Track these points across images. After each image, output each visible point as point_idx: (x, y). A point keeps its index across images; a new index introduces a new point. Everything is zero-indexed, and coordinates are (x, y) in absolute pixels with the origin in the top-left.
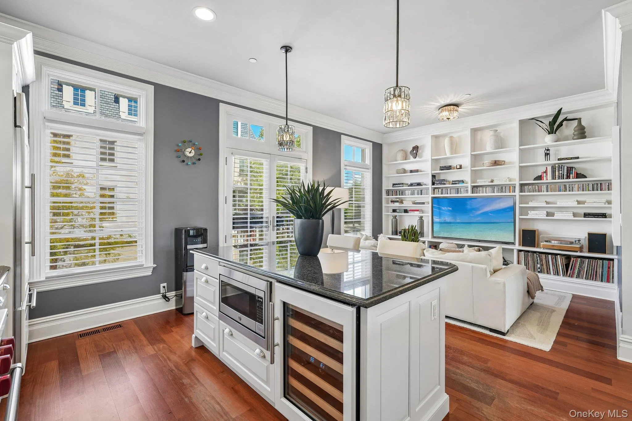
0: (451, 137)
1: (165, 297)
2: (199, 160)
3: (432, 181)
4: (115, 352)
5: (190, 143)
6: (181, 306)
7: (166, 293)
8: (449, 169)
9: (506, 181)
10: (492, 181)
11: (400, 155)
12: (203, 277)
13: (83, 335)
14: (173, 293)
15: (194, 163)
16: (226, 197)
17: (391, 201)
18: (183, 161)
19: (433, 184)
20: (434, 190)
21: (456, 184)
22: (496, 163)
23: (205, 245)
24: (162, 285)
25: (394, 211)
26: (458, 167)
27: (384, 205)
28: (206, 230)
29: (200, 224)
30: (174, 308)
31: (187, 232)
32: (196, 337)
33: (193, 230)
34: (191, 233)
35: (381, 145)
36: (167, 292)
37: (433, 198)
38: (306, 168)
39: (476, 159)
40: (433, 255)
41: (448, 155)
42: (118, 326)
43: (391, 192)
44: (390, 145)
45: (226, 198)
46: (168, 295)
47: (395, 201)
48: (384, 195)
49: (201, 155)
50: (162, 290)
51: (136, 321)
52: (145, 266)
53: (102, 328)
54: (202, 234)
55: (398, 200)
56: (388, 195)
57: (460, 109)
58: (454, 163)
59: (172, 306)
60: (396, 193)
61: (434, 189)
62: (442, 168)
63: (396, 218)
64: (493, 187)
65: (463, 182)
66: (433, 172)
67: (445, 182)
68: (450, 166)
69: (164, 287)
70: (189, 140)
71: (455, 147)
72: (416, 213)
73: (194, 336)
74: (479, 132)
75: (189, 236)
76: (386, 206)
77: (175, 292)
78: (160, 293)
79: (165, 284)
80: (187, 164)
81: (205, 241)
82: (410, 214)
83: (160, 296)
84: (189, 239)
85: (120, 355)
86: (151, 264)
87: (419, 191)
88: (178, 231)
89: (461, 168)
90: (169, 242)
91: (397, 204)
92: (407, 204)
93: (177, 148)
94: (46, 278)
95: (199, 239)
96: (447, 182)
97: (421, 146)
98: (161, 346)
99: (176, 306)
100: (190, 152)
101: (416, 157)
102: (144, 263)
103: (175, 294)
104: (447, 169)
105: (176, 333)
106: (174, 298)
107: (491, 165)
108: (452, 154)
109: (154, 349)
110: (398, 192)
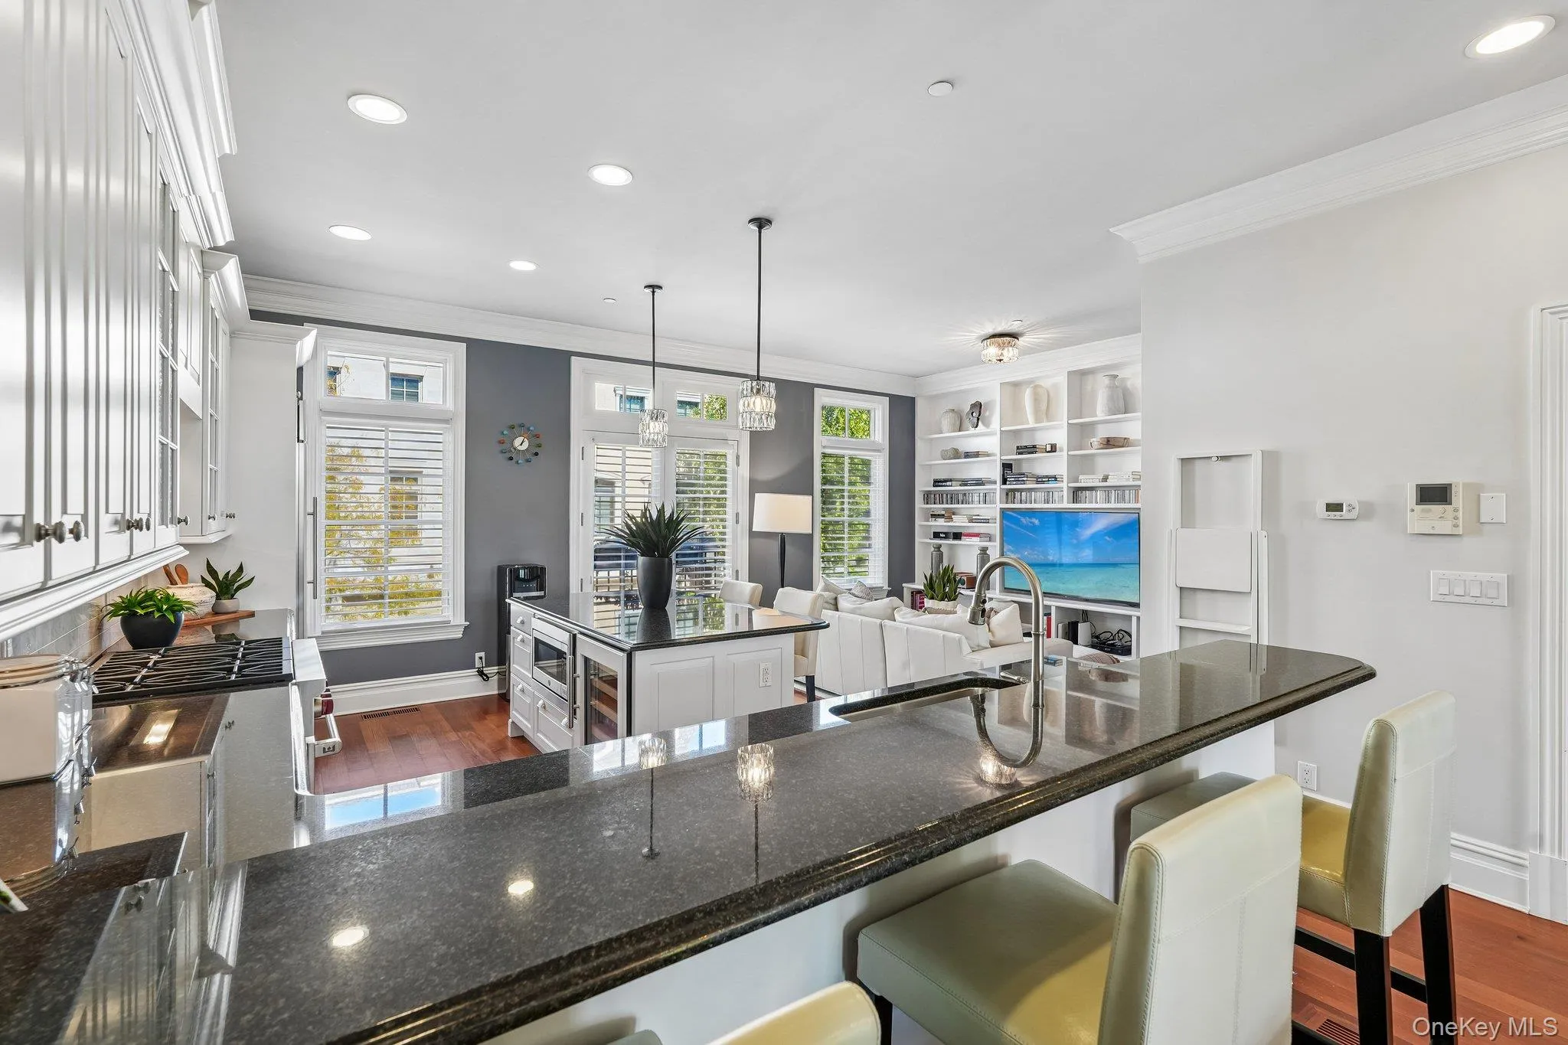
0: (1036, 387)
1: (481, 673)
2: (536, 454)
3: (1003, 475)
4: (407, 735)
5: (519, 428)
6: (505, 691)
7: (483, 667)
8: (1032, 453)
9: (1128, 480)
10: (1105, 479)
11: (946, 422)
12: (519, 635)
13: (367, 716)
14: (495, 669)
15: (528, 461)
16: (582, 514)
17: (932, 515)
18: (511, 459)
19: (1004, 481)
20: (1007, 494)
21: (1043, 482)
22: (1109, 443)
23: (542, 593)
24: (478, 655)
25: (936, 535)
26: (1049, 449)
27: (919, 522)
28: (543, 569)
29: (536, 559)
30: (496, 692)
31: (514, 572)
32: (513, 722)
33: (524, 568)
34: (522, 573)
35: (911, 402)
36: (486, 667)
37: (1003, 511)
38: (738, 457)
39: (1080, 432)
40: (903, 618)
41: (1031, 424)
42: (415, 709)
43: (933, 496)
44: (934, 398)
45: (582, 516)
46: (487, 671)
47: (939, 515)
48: (919, 503)
49: (539, 446)
50: (478, 664)
51: (438, 705)
52: (452, 623)
53: (392, 710)
54: (538, 577)
55: (943, 512)
56: (927, 503)
57: (1022, 342)
58: (1043, 439)
59: (492, 689)
60: (940, 498)
61: (1008, 492)
62: (1021, 450)
63: (939, 551)
64: (1108, 489)
65: (1055, 478)
66: (1003, 458)
67: (1025, 479)
68: (1034, 447)
69: (481, 658)
70: (520, 423)
71: (1044, 409)
72: (975, 541)
73: (510, 720)
74: (1090, 377)
75: (518, 578)
76: (921, 526)
77: (497, 668)
78: (473, 667)
79: (482, 654)
80: (517, 462)
81: (542, 588)
82: (965, 541)
83: (474, 671)
84: (517, 583)
85: (414, 738)
86: (460, 620)
87: (981, 495)
88: (501, 570)
89: (1055, 451)
90: (487, 586)
91: (941, 522)
92: (959, 522)
93: (501, 438)
94: (323, 633)
95: (534, 584)
96: (1029, 479)
97: (986, 404)
98: (467, 734)
99: (499, 689)
100: (521, 444)
101: (977, 427)
102: (451, 619)
103: (496, 671)
104: (1029, 453)
105: (492, 721)
106: (496, 677)
107: (1102, 446)
108: (1038, 420)
109: (458, 736)
110: (945, 495)
